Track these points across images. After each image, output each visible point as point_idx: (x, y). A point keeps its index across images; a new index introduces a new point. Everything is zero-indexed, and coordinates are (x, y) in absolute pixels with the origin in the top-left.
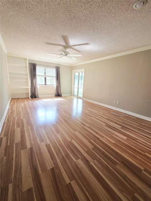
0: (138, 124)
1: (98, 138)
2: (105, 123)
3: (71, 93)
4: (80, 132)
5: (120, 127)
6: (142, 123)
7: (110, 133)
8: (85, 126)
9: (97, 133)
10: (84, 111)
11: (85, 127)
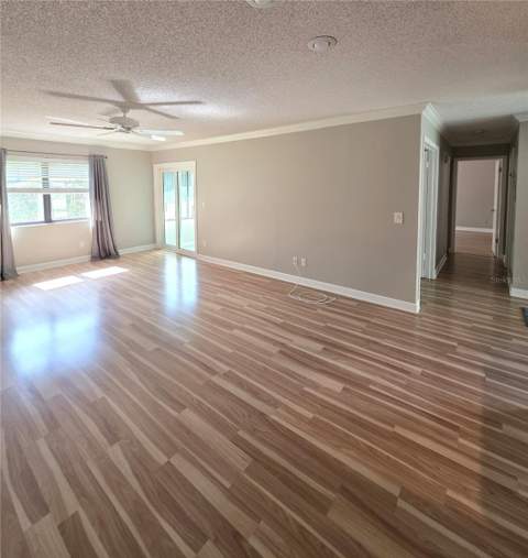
0: (363, 325)
1: (262, 414)
2: (276, 343)
3: (155, 241)
4: (198, 409)
5: (320, 347)
6: (373, 317)
7: (295, 381)
8: (214, 372)
9: (256, 393)
10: (207, 308)
11: (215, 379)
